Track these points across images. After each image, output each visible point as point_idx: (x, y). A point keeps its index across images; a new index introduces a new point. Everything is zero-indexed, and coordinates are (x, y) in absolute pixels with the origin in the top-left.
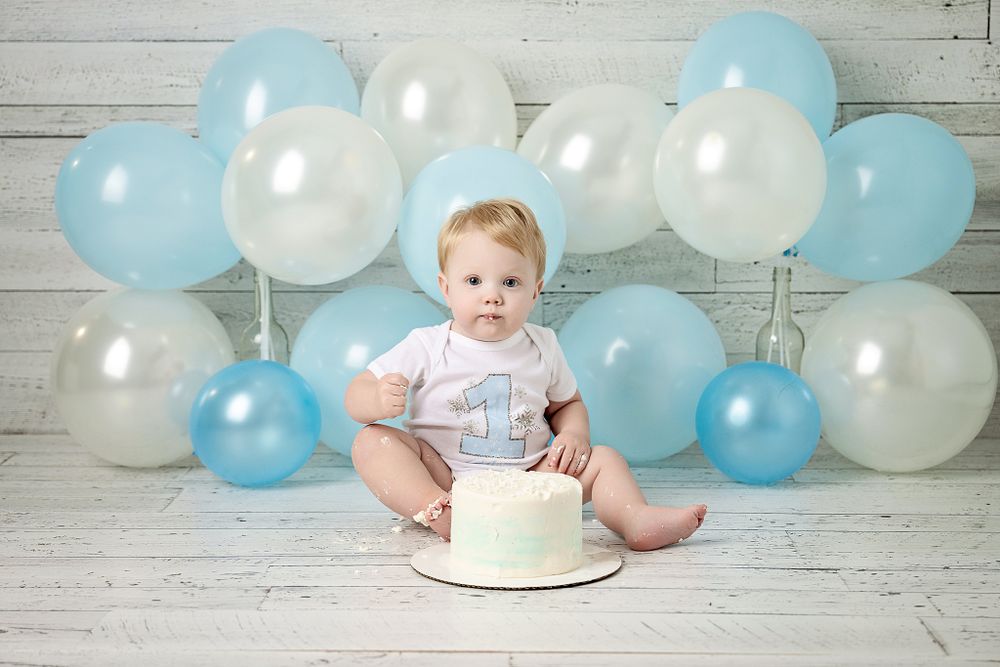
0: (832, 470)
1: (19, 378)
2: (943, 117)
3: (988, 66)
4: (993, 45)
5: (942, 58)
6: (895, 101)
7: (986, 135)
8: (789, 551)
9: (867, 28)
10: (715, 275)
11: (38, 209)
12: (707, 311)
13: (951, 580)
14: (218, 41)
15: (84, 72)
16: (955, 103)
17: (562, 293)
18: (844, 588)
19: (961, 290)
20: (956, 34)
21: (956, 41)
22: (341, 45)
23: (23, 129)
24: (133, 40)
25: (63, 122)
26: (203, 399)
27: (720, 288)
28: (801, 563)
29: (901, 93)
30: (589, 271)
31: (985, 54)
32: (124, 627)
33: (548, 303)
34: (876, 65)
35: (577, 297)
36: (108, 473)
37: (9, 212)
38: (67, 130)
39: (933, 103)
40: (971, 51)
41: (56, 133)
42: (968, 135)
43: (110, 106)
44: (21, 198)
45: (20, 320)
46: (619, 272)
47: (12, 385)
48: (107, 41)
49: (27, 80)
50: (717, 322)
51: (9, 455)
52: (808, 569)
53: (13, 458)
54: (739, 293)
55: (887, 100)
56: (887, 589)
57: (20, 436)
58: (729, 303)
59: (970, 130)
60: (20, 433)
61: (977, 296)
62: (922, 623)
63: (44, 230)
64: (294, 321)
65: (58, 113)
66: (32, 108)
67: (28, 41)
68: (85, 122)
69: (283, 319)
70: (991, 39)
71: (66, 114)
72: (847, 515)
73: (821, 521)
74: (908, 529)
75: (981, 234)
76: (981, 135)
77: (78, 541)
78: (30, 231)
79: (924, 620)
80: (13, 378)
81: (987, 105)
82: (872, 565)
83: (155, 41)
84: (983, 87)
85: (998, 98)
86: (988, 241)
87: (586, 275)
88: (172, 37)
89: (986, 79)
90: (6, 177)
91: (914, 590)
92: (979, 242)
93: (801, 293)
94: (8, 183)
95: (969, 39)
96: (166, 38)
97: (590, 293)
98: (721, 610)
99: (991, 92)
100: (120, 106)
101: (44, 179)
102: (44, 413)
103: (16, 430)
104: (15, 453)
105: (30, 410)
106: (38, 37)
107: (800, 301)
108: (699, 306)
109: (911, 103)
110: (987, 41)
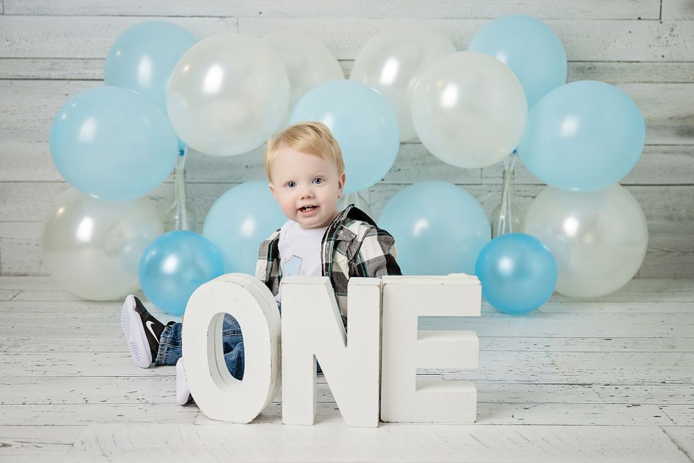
0: (561, 303)
1: (24, 239)
2: (630, 71)
3: (659, 37)
4: (663, 23)
5: (630, 32)
6: (600, 60)
7: (657, 83)
8: (553, 370)
9: (582, 12)
10: (482, 173)
11: (35, 127)
12: (476, 196)
13: (671, 393)
14: (155, 16)
15: (65, 36)
16: (638, 62)
17: (382, 184)
18: (600, 401)
19: (639, 183)
20: (639, 16)
21: (640, 21)
22: (237, 19)
23: (24, 74)
24: (98, 15)
25: (51, 69)
26: (148, 258)
27: (485, 181)
28: (564, 379)
29: (604, 55)
30: (399, 170)
31: (658, 30)
32: (98, 441)
33: (373, 191)
34: (588, 36)
35: (392, 187)
36: (84, 306)
37: (15, 129)
38: (54, 75)
39: (624, 62)
40: (649, 27)
41: (47, 77)
42: (645, 82)
43: (83, 59)
44: (25, 120)
45: (24, 201)
46: (419, 171)
47: (19, 244)
48: (81, 15)
49: (26, 41)
50: (482, 203)
51: (17, 292)
52: (571, 384)
53: (20, 294)
54: (496, 185)
55: (595, 58)
56: (631, 402)
57: (25, 278)
58: (490, 191)
59: (647, 79)
60: (25, 275)
61: (649, 187)
62: (664, 431)
63: (39, 142)
64: (206, 202)
65: (48, 64)
66: (30, 60)
67: (27, 15)
68: (66, 70)
69: (199, 201)
70: (662, 21)
71: (53, 64)
72: (583, 339)
73: (567, 344)
74: (625, 350)
75: (653, 147)
76: (654, 82)
77: (64, 363)
78: (30, 142)
79: (665, 428)
80: (20, 239)
81: (658, 64)
82: (614, 381)
83: (113, 16)
84: (656, 51)
85: (665, 59)
86: (657, 152)
87: (398, 172)
88: (124, 13)
89: (659, 46)
90: (14, 106)
91: (648, 401)
92: (651, 152)
93: (536, 185)
94: (15, 110)
95: (648, 20)
96: (120, 13)
97: (399, 184)
98: (521, 422)
99: (662, 54)
100: (89, 59)
101: (39, 108)
102: (41, 262)
103: (22, 273)
104: (21, 291)
105: (31, 260)
106: (34, 12)
107: (536, 190)
108: (471, 193)
109: (610, 62)
110: (659, 21)
